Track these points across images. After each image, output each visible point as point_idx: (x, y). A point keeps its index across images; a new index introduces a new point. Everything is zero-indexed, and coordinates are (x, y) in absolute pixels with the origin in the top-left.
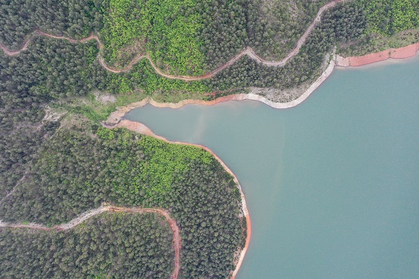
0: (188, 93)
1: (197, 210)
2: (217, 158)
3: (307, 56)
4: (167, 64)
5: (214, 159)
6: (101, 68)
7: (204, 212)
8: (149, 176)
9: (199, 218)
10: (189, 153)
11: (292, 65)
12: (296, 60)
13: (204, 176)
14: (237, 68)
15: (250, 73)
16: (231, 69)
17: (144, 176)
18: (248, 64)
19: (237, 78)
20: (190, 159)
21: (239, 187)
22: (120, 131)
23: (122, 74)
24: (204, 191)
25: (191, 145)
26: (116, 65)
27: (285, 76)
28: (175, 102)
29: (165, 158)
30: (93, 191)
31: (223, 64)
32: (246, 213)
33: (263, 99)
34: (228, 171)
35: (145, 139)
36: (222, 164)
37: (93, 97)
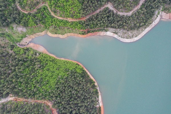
0: (70, 29)
1: (70, 103)
2: (85, 70)
3: (145, 10)
4: (58, 9)
5: (83, 70)
6: (17, 9)
7: (75, 104)
8: (42, 79)
9: (71, 108)
10: (68, 66)
11: (136, 15)
12: (138, 12)
13: (77, 81)
14: (102, 15)
15: (109, 19)
16: (97, 15)
17: (39, 78)
18: (108, 13)
19: (101, 21)
20: (69, 70)
21: (98, 88)
22: (27, 49)
23: (30, 14)
24: (76, 90)
25: (70, 61)
26: (26, 8)
27: (131, 22)
28: (62, 34)
29: (53, 68)
30: (4, 86)
31: (93, 12)
32: (101, 104)
33: (116, 36)
34: (92, 78)
35: (43, 56)
36: (88, 73)
37: (13, 28)
